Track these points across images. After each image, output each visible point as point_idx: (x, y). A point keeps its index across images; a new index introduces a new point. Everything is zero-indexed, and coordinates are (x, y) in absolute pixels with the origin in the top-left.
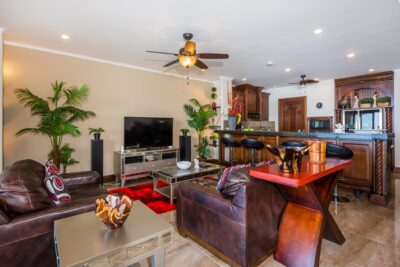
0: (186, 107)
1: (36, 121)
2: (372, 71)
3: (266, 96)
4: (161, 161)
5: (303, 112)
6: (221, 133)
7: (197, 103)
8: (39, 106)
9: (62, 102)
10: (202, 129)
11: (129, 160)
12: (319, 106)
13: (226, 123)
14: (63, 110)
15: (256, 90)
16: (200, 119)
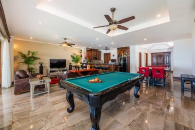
0: (72, 56)
1: (23, 60)
2: (124, 46)
3: (100, 52)
4: (61, 72)
5: (110, 57)
6: (83, 64)
7: (75, 55)
8: (24, 56)
9: (31, 55)
10: (77, 63)
11: (51, 72)
12: (114, 56)
13: (84, 61)
14: (31, 57)
15: (96, 50)
16: (76, 59)
